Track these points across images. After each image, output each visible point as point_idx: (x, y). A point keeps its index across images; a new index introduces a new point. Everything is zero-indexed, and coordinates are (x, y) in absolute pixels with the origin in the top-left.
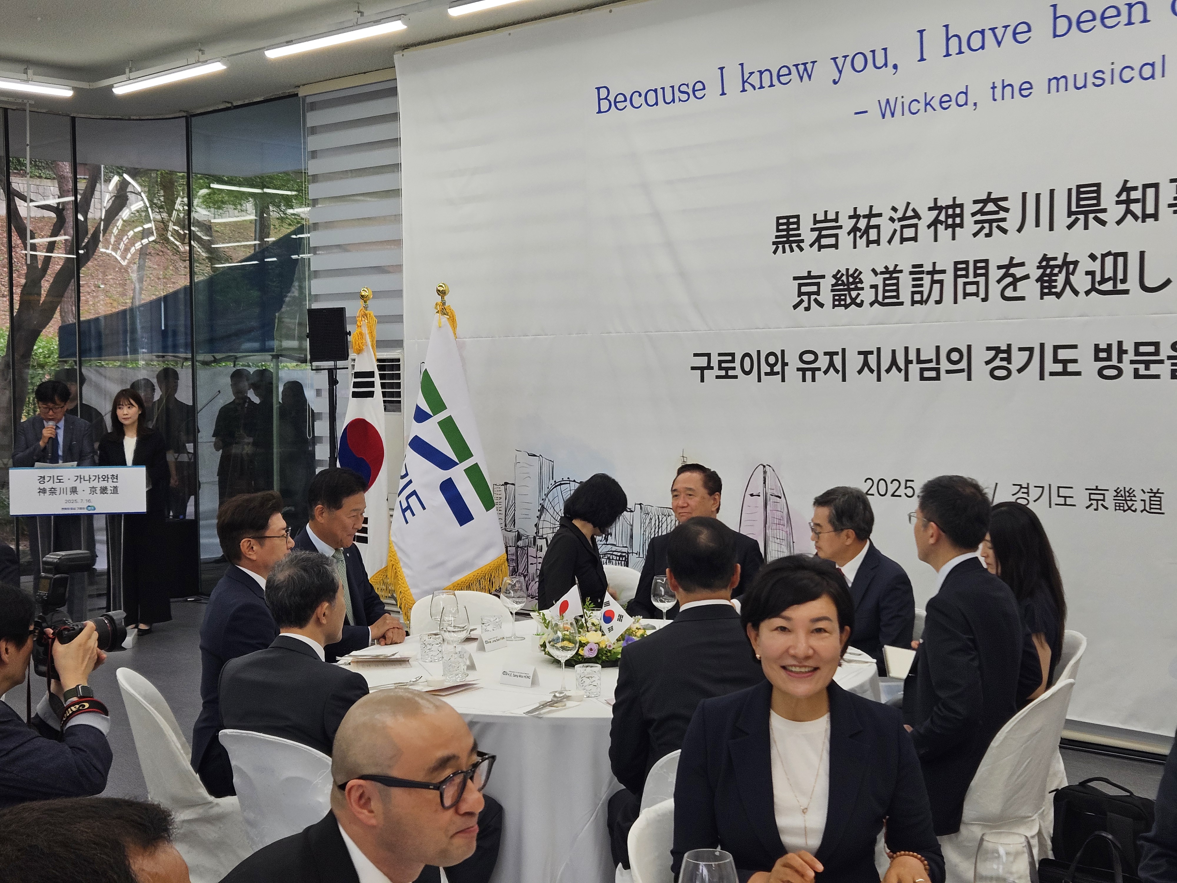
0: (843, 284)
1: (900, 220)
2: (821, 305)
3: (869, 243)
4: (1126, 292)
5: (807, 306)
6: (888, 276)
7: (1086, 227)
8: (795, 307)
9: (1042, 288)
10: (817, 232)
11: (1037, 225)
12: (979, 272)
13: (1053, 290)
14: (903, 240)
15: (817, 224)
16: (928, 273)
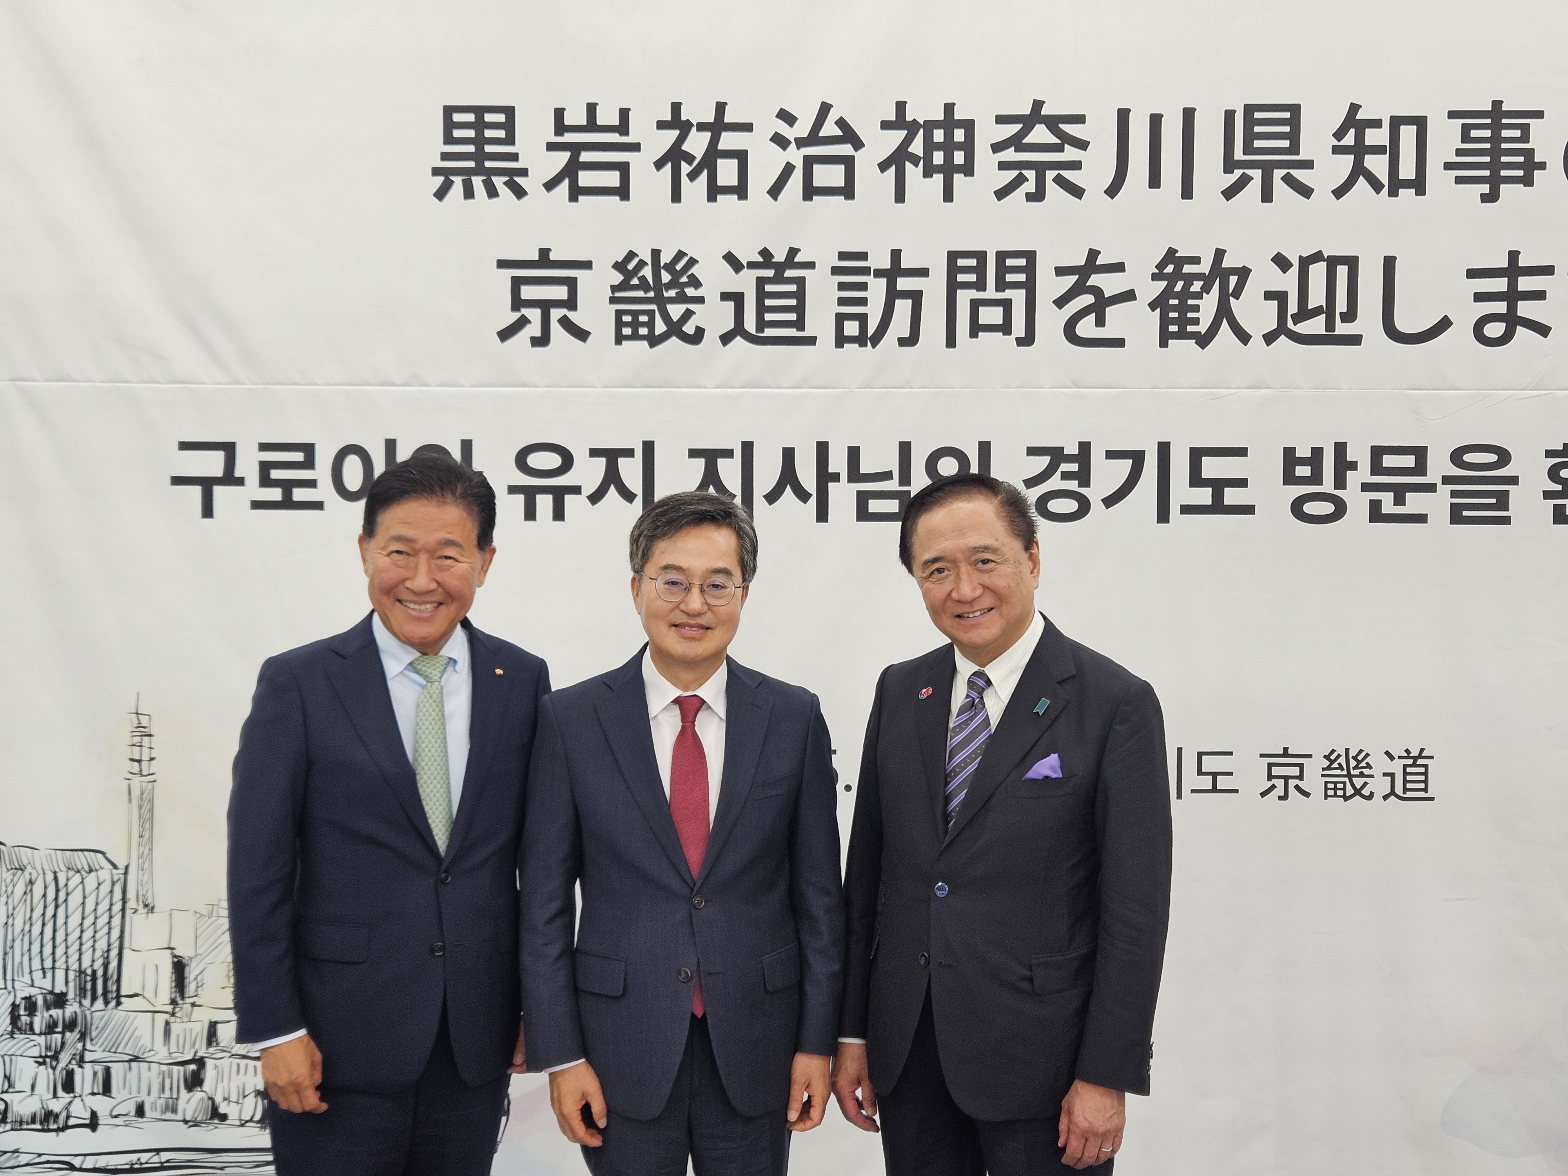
0: (644, 284)
1: (801, 143)
2: (582, 335)
3: (714, 191)
4: (1356, 340)
5: (538, 334)
6: (770, 273)
7: (1267, 196)
8: (505, 334)
9: (1165, 322)
10: (567, 155)
11: (1155, 181)
12: (1010, 278)
13: (1190, 328)
14: (810, 191)
15: (566, 134)
16: (879, 273)
